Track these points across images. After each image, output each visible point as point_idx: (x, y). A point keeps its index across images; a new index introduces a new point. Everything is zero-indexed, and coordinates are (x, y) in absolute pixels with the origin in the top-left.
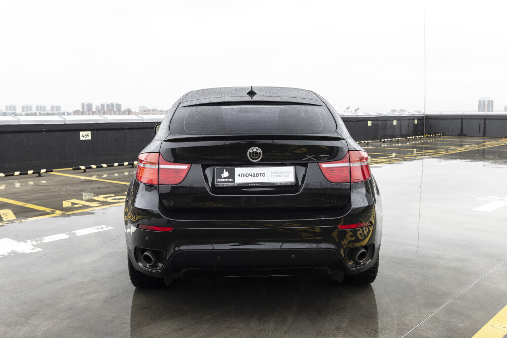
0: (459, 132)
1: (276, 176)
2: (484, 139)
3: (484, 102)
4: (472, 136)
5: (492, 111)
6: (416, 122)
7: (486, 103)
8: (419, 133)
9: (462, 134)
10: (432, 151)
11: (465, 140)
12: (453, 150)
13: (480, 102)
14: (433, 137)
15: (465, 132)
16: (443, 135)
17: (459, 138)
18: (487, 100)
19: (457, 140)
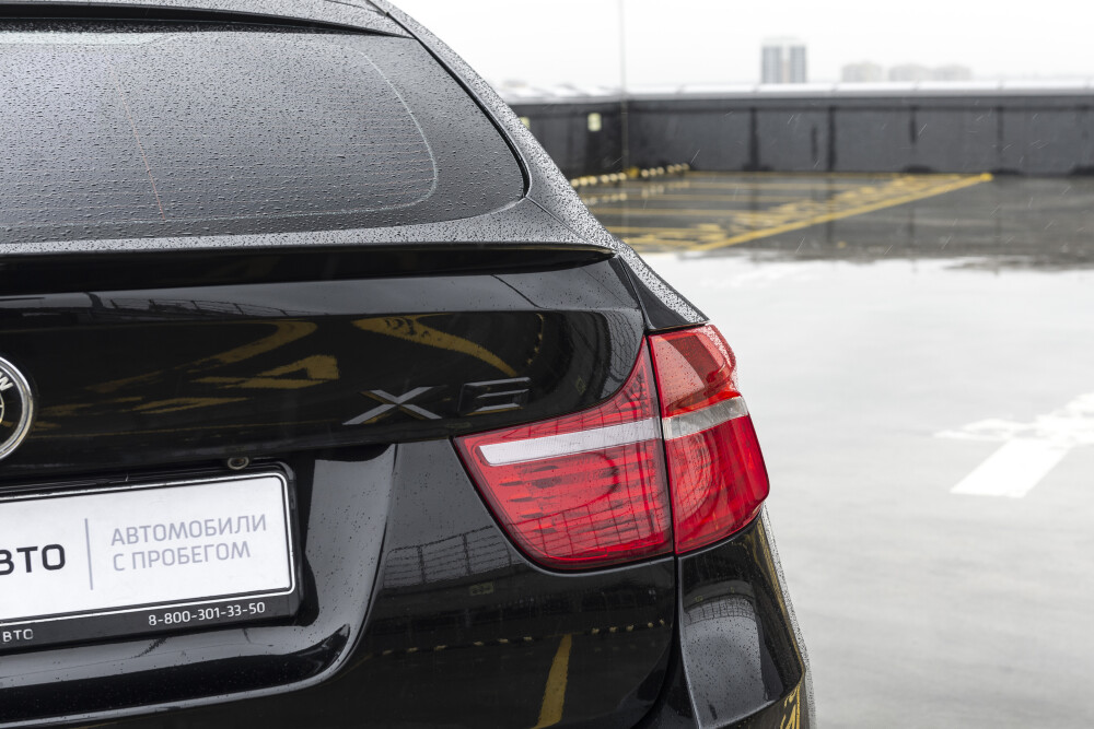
0: (743, 157)
1: (150, 559)
2: (830, 181)
3: (778, 51)
4: (789, 172)
5: (804, 80)
6: (595, 123)
7: (786, 56)
8: (607, 163)
9: (754, 166)
10: (677, 233)
11: (771, 186)
12: (750, 228)
13: (765, 51)
14: (658, 179)
15: (765, 158)
16: (693, 168)
17: (744, 180)
18: (786, 45)
19: (739, 187)
